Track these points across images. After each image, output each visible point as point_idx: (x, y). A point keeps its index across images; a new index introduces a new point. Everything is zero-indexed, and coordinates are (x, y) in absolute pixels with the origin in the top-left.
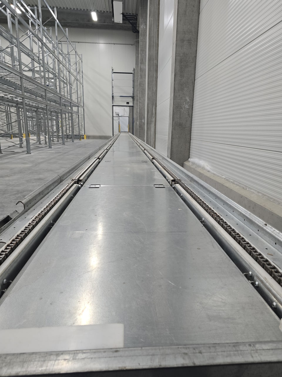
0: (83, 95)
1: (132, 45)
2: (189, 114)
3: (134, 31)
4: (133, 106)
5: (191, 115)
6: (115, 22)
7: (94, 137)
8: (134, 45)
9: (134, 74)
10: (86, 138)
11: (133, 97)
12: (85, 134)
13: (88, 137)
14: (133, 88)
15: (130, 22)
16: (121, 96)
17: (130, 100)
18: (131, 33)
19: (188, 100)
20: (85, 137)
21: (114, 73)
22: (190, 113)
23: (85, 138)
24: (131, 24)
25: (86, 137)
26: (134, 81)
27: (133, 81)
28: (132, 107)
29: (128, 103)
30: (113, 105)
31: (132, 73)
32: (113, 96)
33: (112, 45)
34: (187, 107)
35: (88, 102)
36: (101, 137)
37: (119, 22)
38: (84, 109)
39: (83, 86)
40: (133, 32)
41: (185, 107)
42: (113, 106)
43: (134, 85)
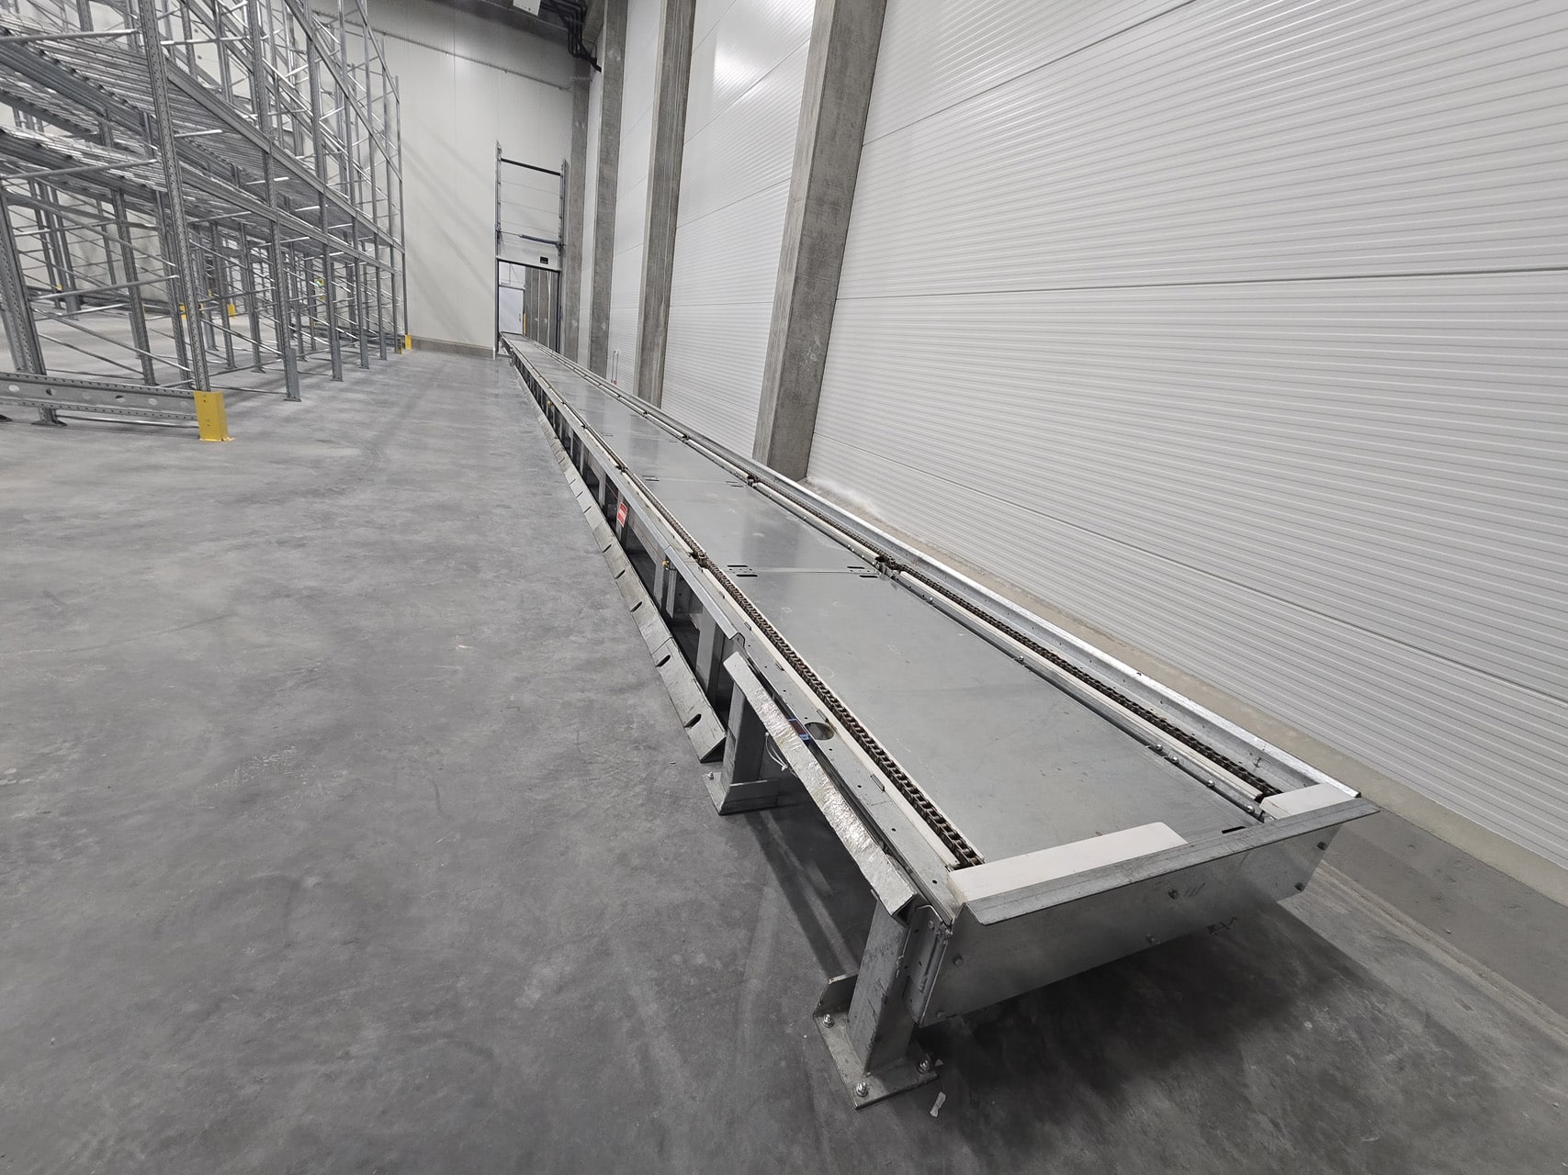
0: (402, 211)
1: (560, 88)
2: (815, 376)
3: (575, 52)
4: (558, 272)
5: (820, 377)
6: (514, 4)
7: (438, 347)
8: (567, 89)
9: (564, 177)
10: (412, 347)
11: (560, 247)
12: (406, 334)
13: (418, 344)
14: (560, 217)
15: (565, 22)
16: (523, 237)
17: (551, 252)
18: (560, 52)
19: (818, 343)
20: (408, 342)
21: (503, 160)
22: (819, 373)
23: (408, 346)
24: (567, 24)
25: (410, 342)
26: (563, 198)
27: (561, 198)
28: (557, 274)
29: (544, 260)
30: (499, 257)
31: (558, 174)
32: (499, 233)
33: (500, 71)
34: (813, 358)
35: (417, 233)
36: (458, 349)
37: (527, 10)
38: (403, 255)
39: (401, 182)
40: (571, 53)
41: (809, 359)
42: (499, 260)
43: (563, 211)
